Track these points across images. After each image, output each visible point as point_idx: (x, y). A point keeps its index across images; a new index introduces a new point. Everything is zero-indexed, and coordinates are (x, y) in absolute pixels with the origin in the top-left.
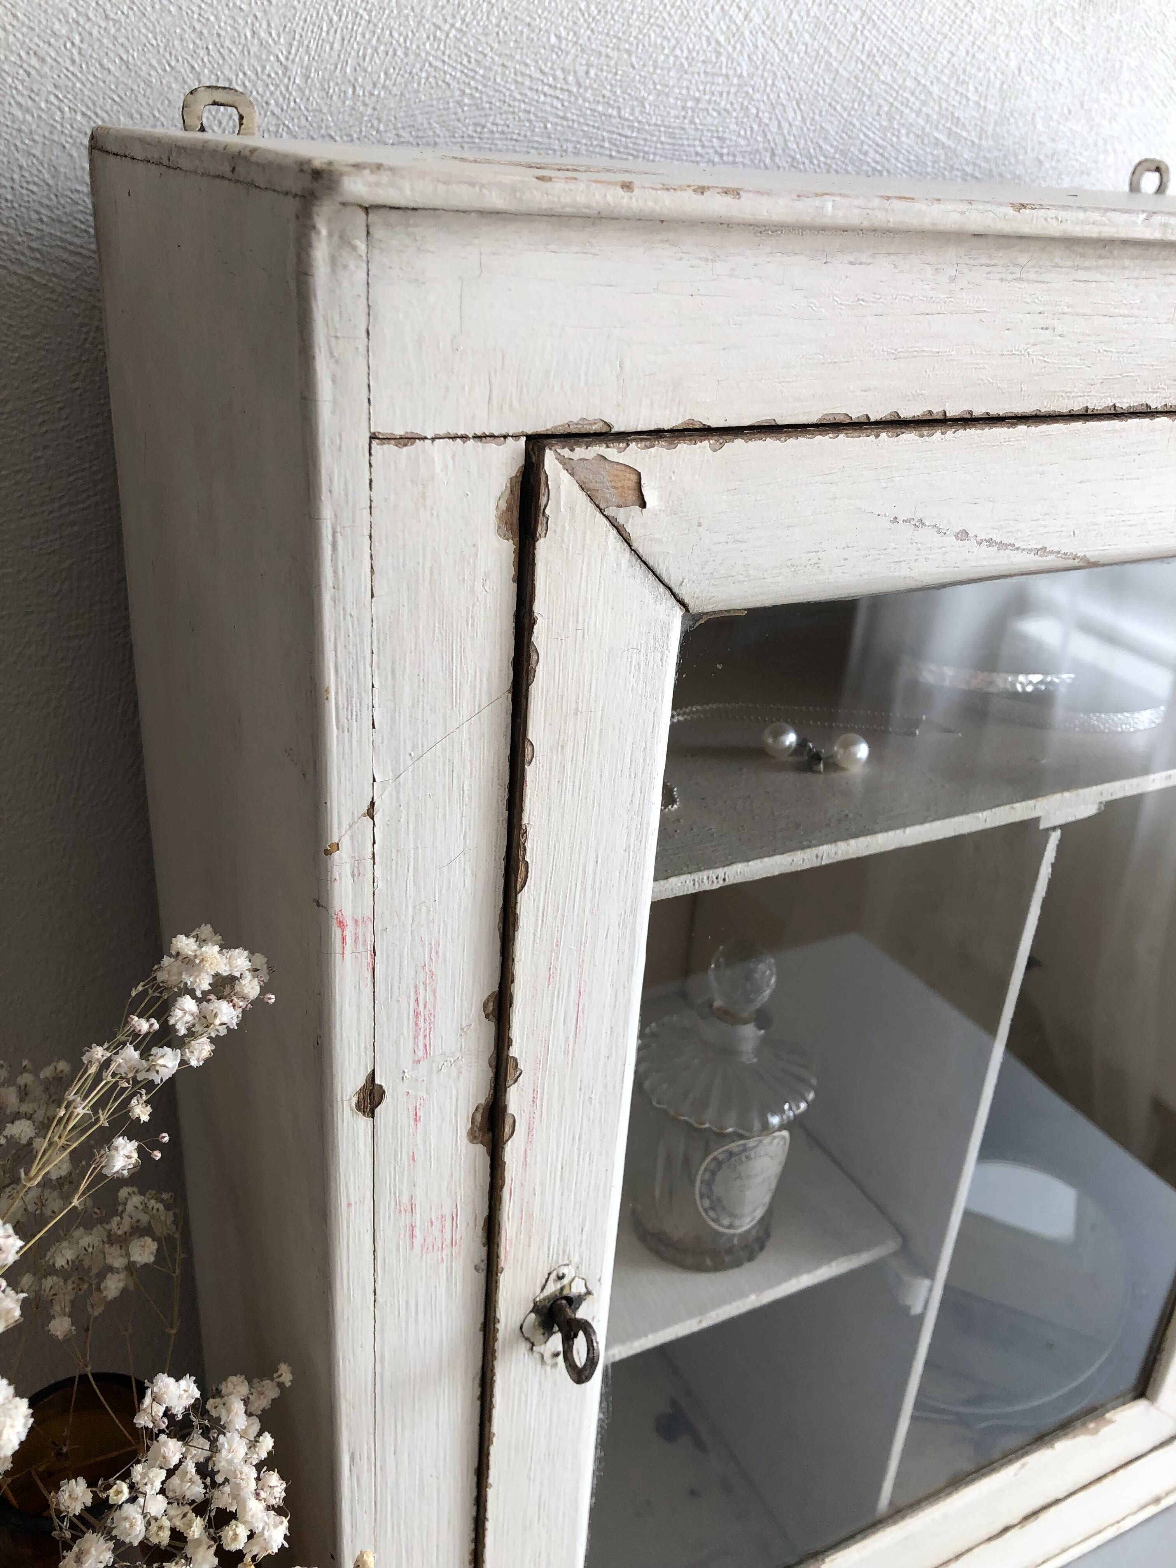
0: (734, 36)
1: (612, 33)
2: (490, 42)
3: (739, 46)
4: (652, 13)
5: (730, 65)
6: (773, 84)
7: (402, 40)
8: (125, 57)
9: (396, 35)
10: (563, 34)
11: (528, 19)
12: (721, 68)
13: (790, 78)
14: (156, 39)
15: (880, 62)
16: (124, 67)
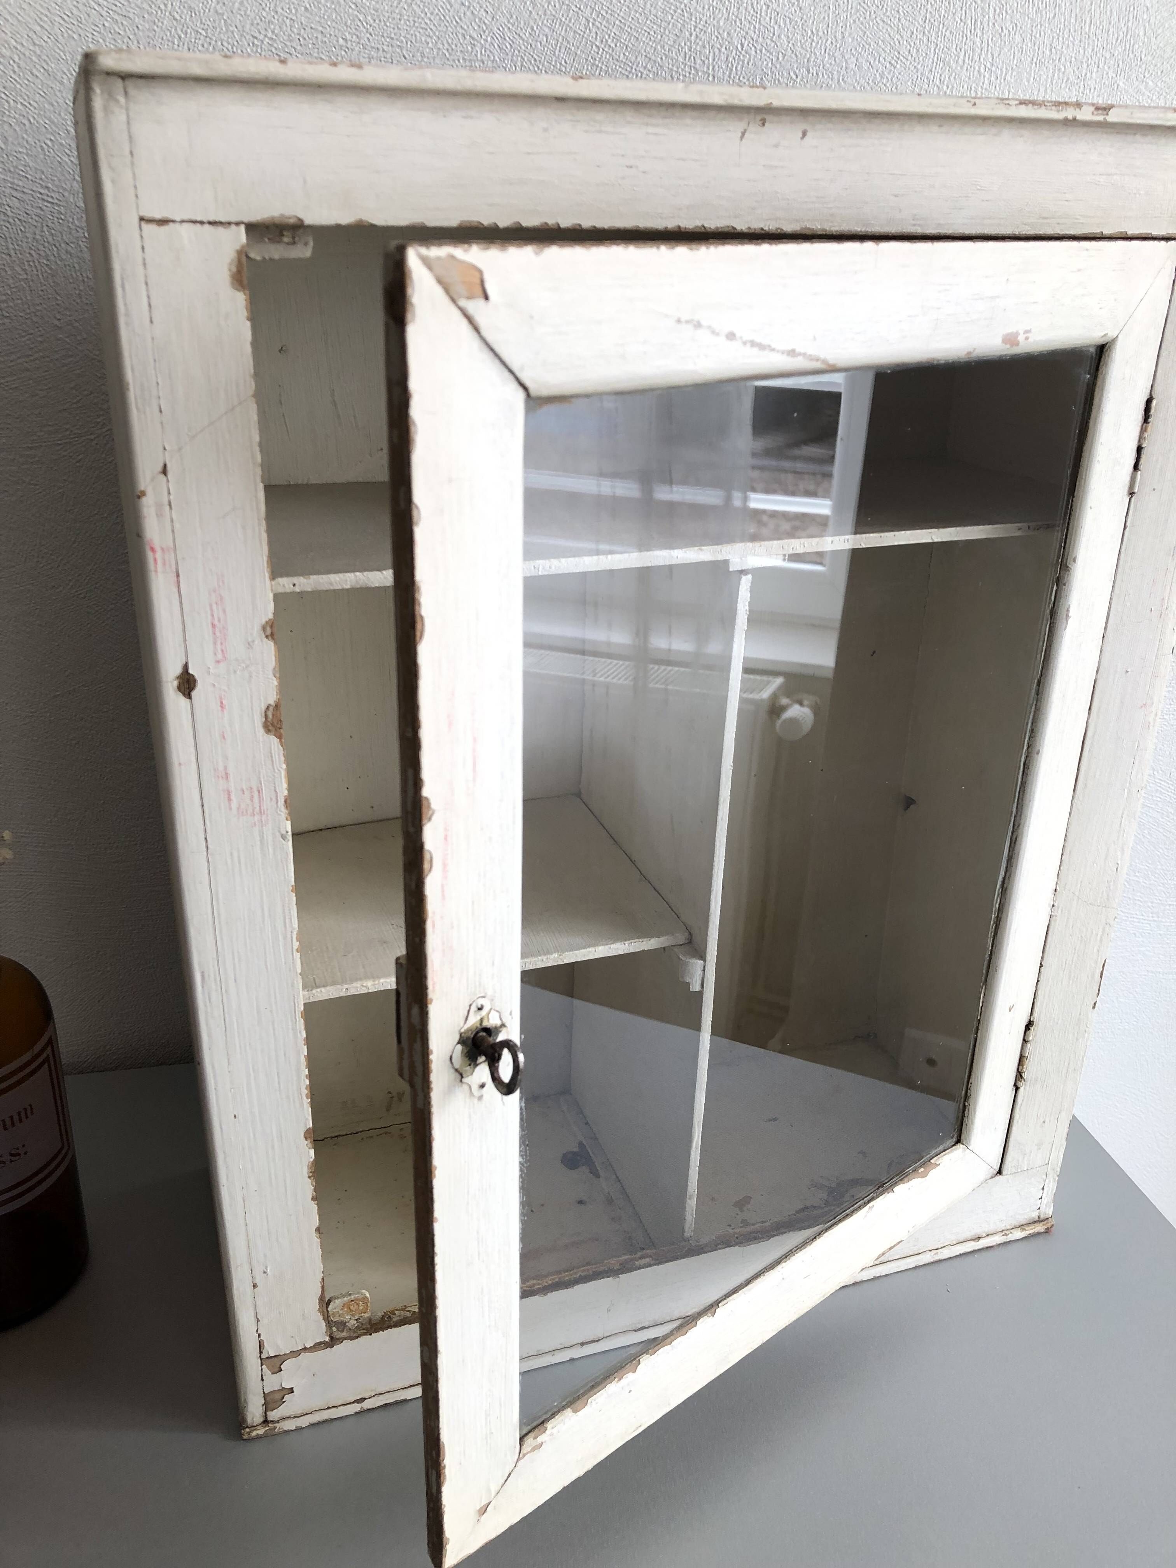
0: (484, 32)
1: (385, 35)
2: (294, 45)
3: (489, 39)
4: (416, 19)
5: (483, 52)
6: (522, 66)
7: (230, 47)
8: (46, 67)
9: (225, 44)
10: (349, 37)
11: (320, 29)
12: (476, 56)
13: (535, 60)
14: (65, 55)
15: (613, 45)
16: (46, 74)
